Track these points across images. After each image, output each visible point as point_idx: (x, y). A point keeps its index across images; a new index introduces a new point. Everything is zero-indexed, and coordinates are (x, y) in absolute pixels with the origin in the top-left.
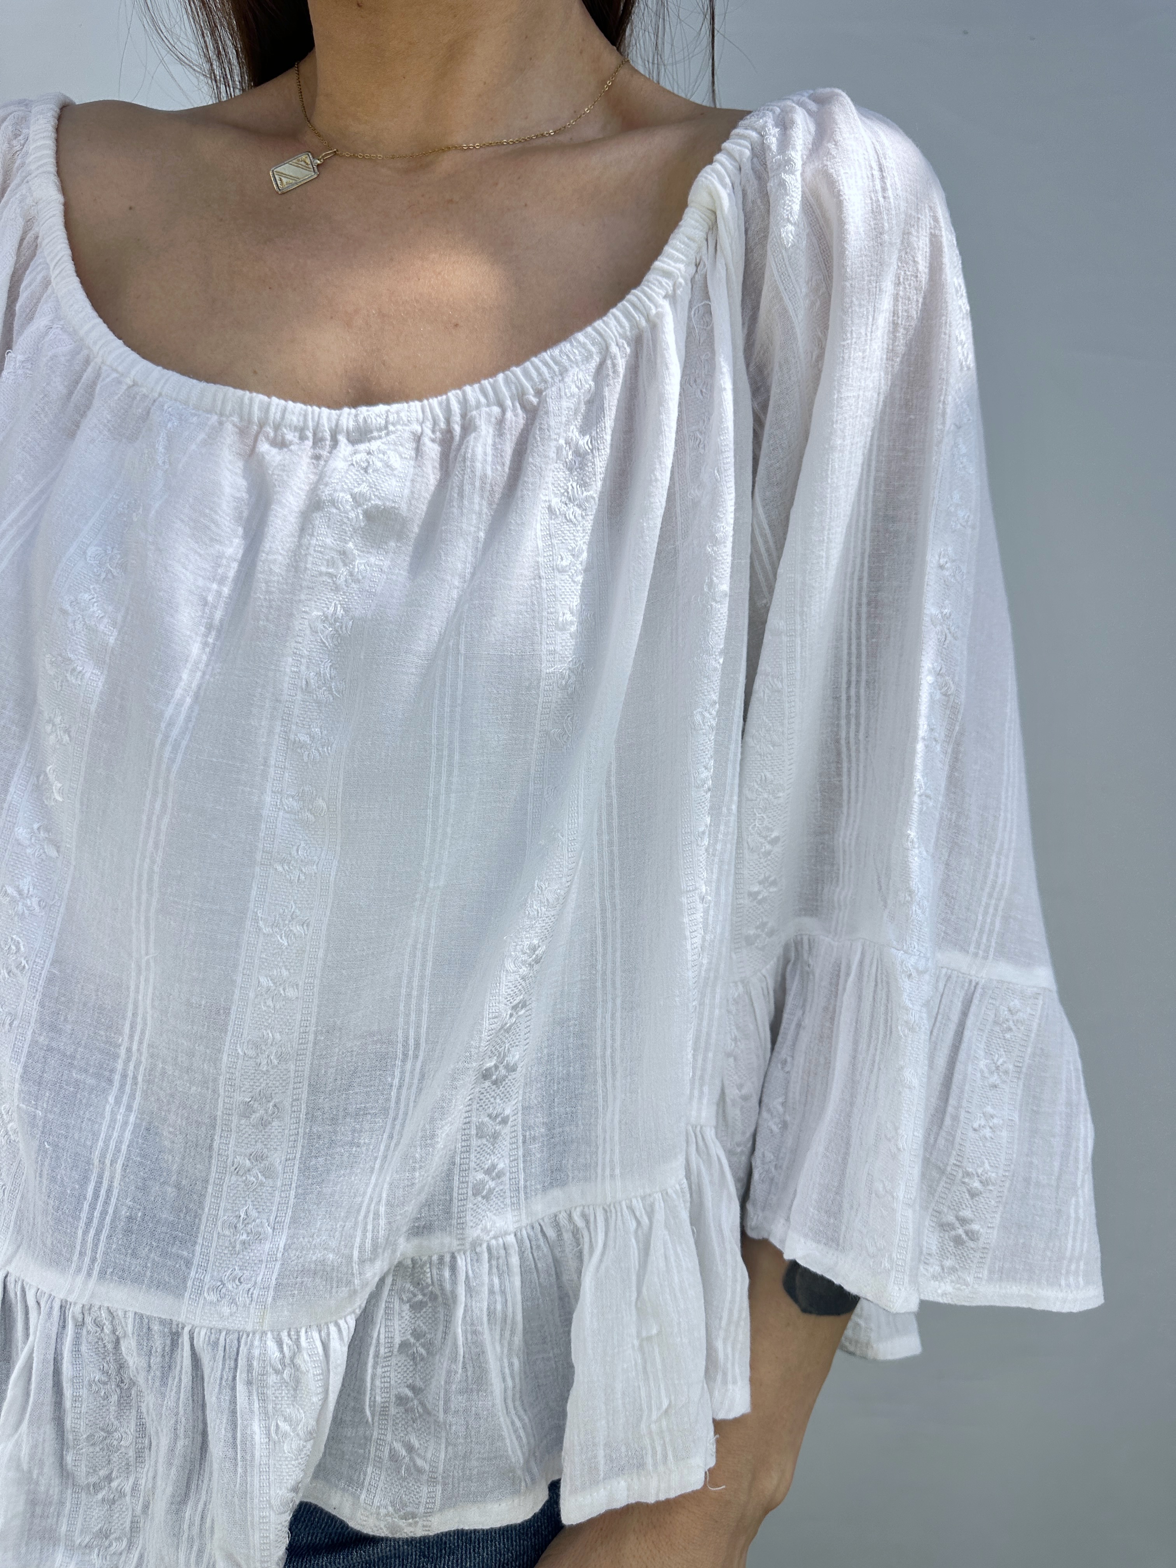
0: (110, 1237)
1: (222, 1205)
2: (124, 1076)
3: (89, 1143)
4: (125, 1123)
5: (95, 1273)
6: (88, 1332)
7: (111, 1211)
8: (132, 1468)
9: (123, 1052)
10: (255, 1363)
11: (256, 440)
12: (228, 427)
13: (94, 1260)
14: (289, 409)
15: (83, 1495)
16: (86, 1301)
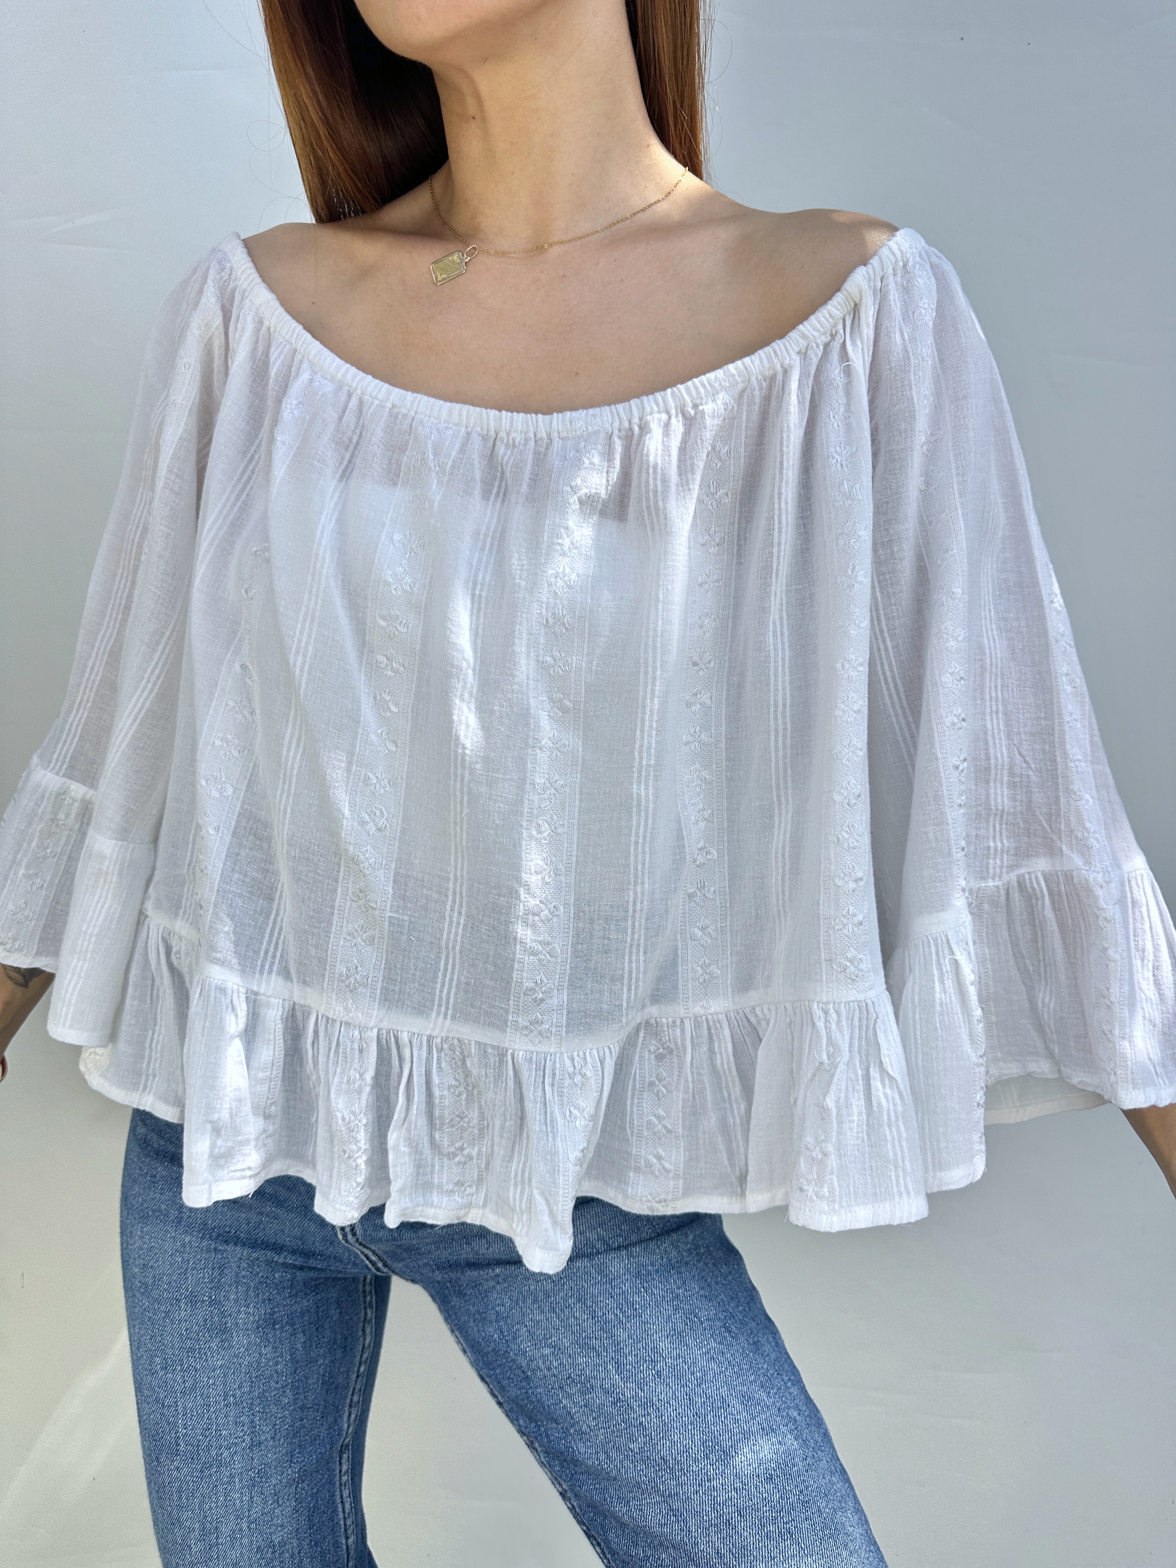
0: (456, 994)
1: (525, 976)
2: (454, 893)
3: (438, 936)
5: (449, 1017)
6: (446, 1055)
7: (455, 978)
8: (476, 1142)
10: (557, 1072)
11: (494, 445)
12: (475, 436)
13: (447, 1009)
14: (515, 418)
15: (445, 1160)
16: (444, 1034)
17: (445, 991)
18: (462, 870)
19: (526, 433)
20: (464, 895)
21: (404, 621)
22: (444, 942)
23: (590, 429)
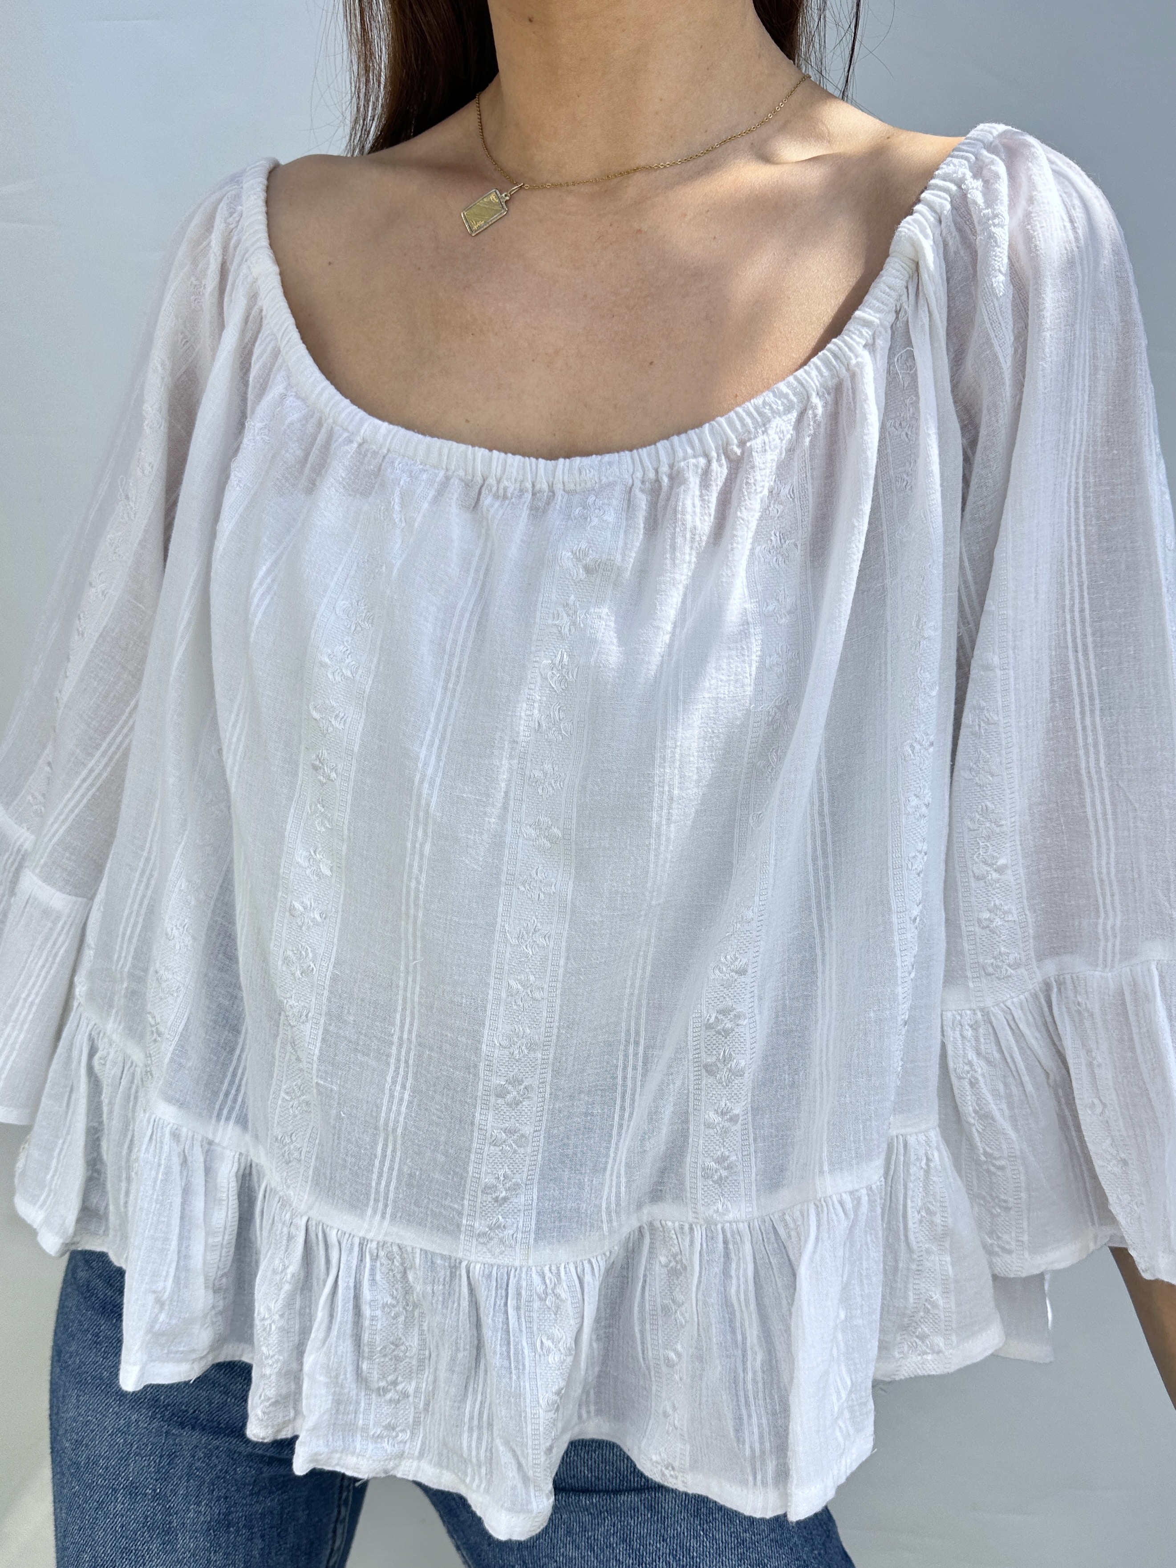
0: (397, 1188)
1: (483, 1170)
2: (398, 1060)
3: (375, 1114)
4: (401, 1100)
5: (388, 1216)
6: (382, 1265)
7: (396, 1167)
8: (414, 1375)
9: (395, 1039)
10: (523, 1292)
11: (480, 493)
12: (456, 480)
13: (386, 1206)
14: (509, 462)
15: (374, 1396)
16: (380, 1238)
17: (383, 1183)
18: (410, 1032)
19: (522, 482)
20: (411, 1062)
21: (341, 715)
22: (382, 1122)
23: (604, 480)
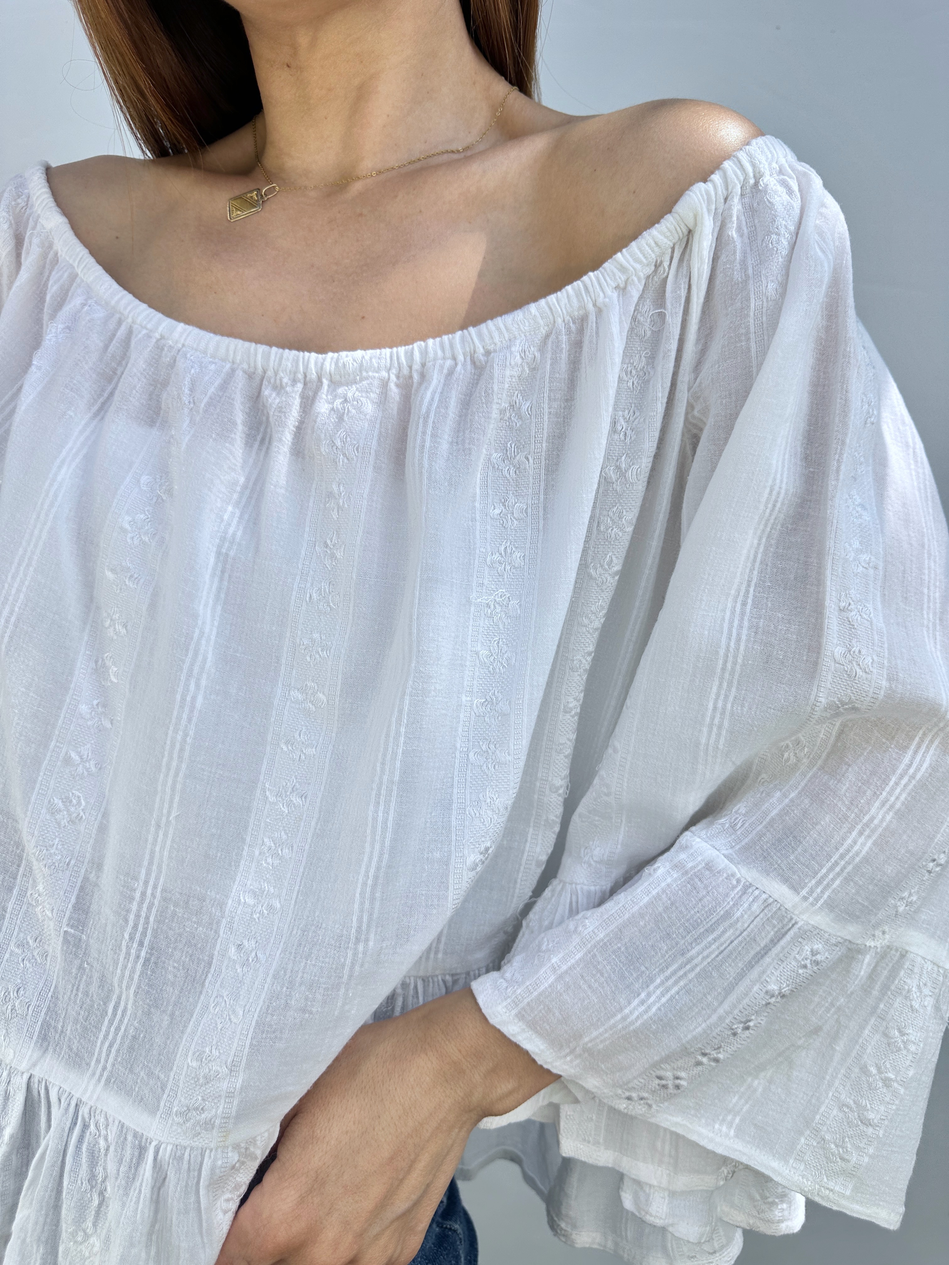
2: (138, 916)
12: (239, 373)
14: (285, 356)
18: (155, 887)
19: (295, 373)
20: (152, 919)
21: (136, 576)
